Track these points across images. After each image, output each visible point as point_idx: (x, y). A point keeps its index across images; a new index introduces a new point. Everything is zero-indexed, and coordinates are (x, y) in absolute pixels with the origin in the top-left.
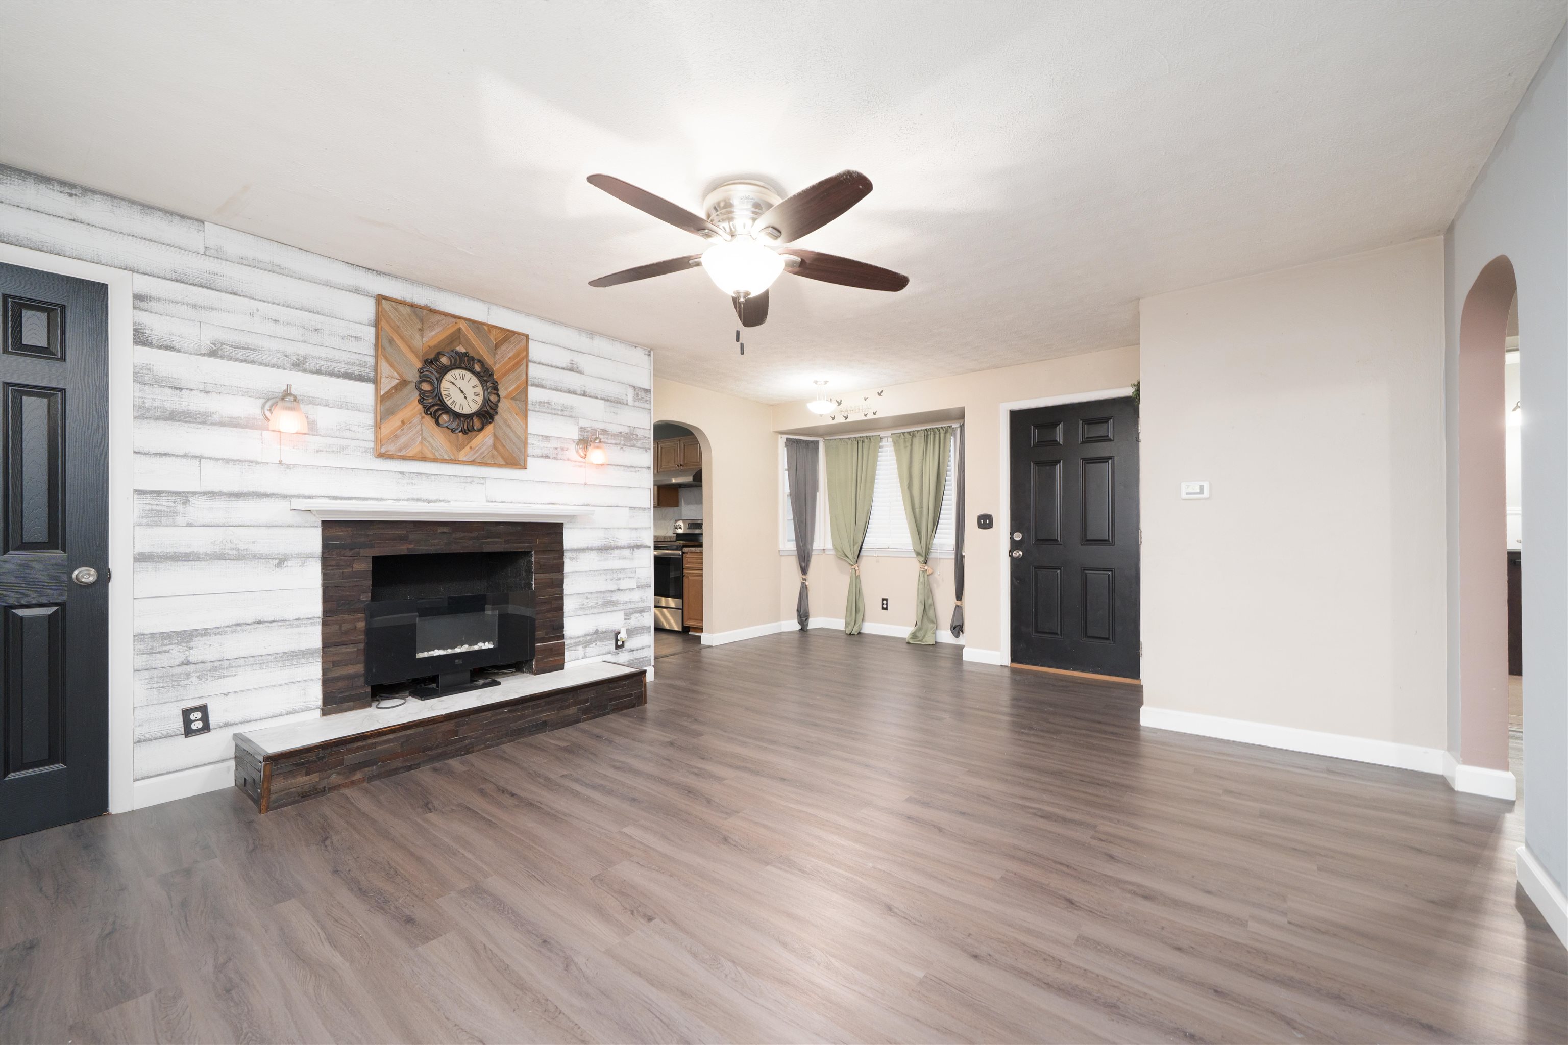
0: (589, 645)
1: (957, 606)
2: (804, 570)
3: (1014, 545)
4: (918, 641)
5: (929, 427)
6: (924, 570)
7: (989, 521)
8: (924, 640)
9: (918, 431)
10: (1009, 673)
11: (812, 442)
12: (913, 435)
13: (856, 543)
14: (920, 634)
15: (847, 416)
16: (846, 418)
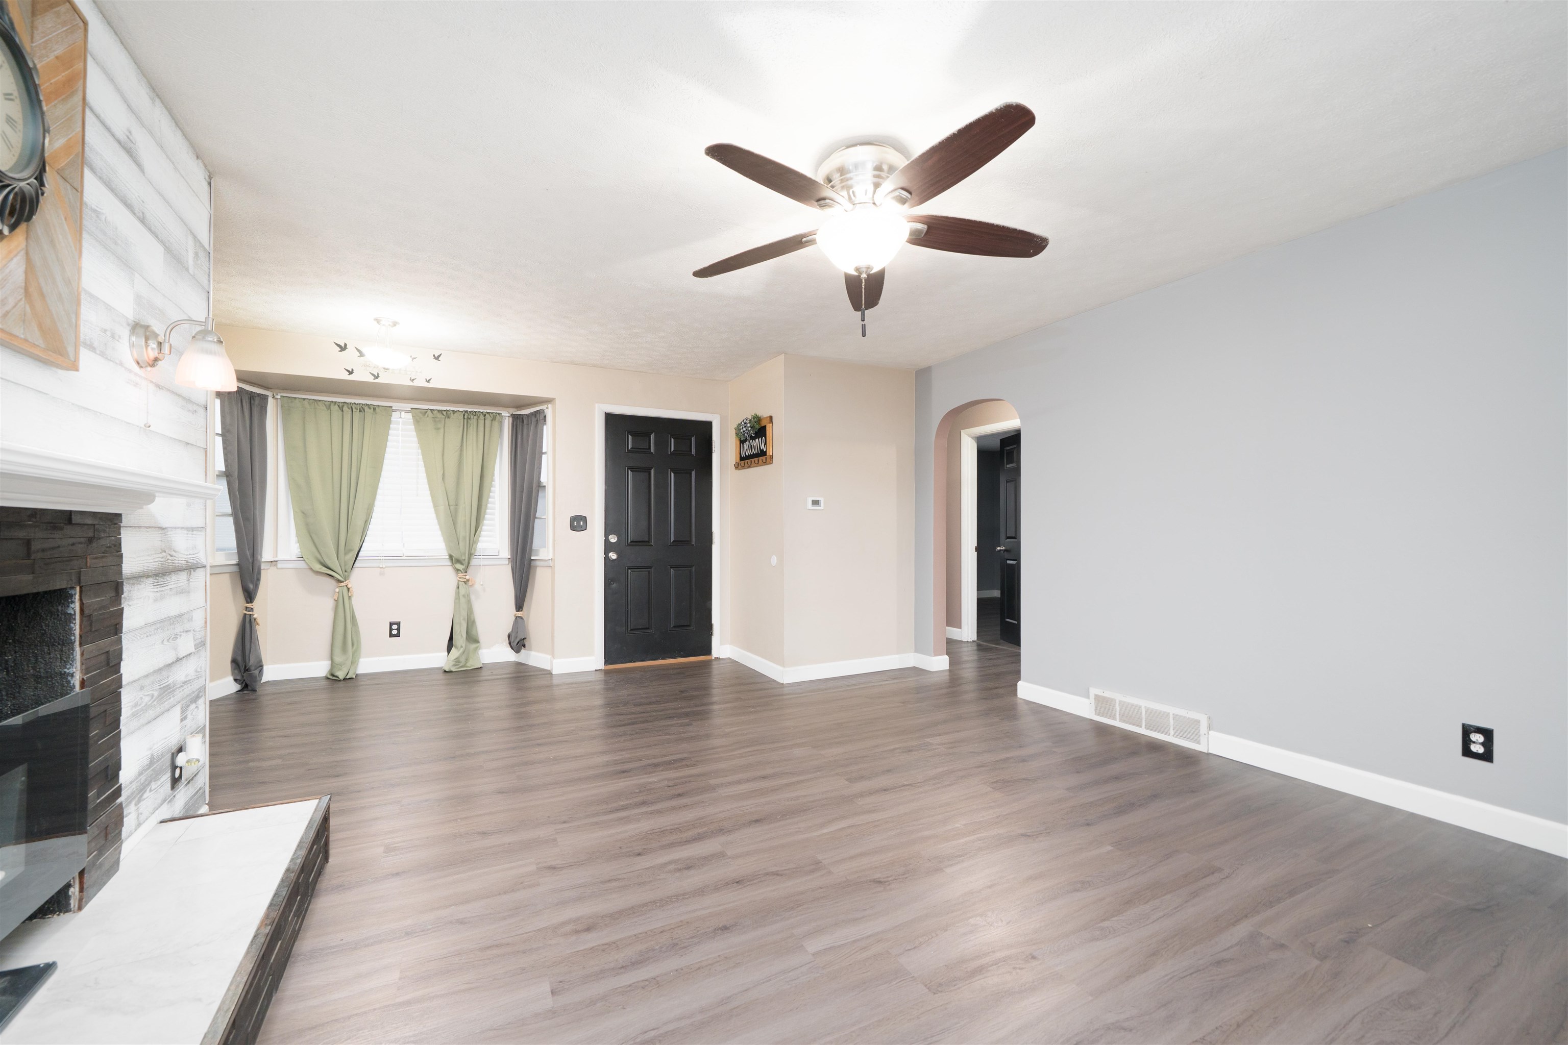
0: (142, 795)
1: (517, 617)
2: (250, 596)
3: (608, 547)
4: (462, 667)
5: (470, 410)
6: (466, 580)
7: (580, 523)
8: (468, 664)
9: (454, 412)
10: (603, 676)
11: (259, 395)
12: (447, 414)
13: (350, 550)
14: (463, 660)
15: (378, 374)
16: (376, 377)
